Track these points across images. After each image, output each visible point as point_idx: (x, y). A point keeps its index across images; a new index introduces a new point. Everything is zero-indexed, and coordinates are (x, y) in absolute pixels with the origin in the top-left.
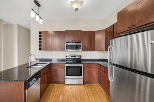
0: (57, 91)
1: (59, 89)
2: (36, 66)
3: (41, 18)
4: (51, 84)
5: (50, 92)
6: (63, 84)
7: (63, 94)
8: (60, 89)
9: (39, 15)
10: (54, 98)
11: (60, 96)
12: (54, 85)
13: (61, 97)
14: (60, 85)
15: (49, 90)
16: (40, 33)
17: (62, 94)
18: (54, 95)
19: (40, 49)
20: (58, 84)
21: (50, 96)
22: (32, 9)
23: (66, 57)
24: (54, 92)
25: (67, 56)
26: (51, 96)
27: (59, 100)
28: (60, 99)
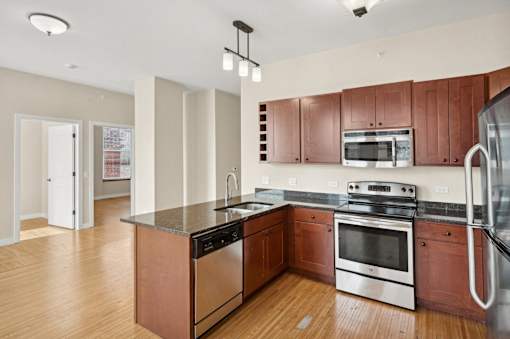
0: (299, 300)
1: (309, 298)
2: (245, 208)
3: (257, 65)
4: (291, 277)
5: (278, 298)
6: (330, 287)
7: (317, 315)
8: (314, 299)
9: (248, 59)
10: (282, 318)
11: (302, 318)
12: (298, 282)
13: (305, 323)
14: (318, 286)
15: (276, 291)
16: (263, 107)
17: (312, 315)
18: (288, 309)
19: (263, 157)
20: (314, 283)
21: (272, 307)
22: (226, 49)
23: (350, 191)
24: (290, 303)
25: (353, 185)
26: (275, 309)
27: (294, 327)
28: (299, 326)
